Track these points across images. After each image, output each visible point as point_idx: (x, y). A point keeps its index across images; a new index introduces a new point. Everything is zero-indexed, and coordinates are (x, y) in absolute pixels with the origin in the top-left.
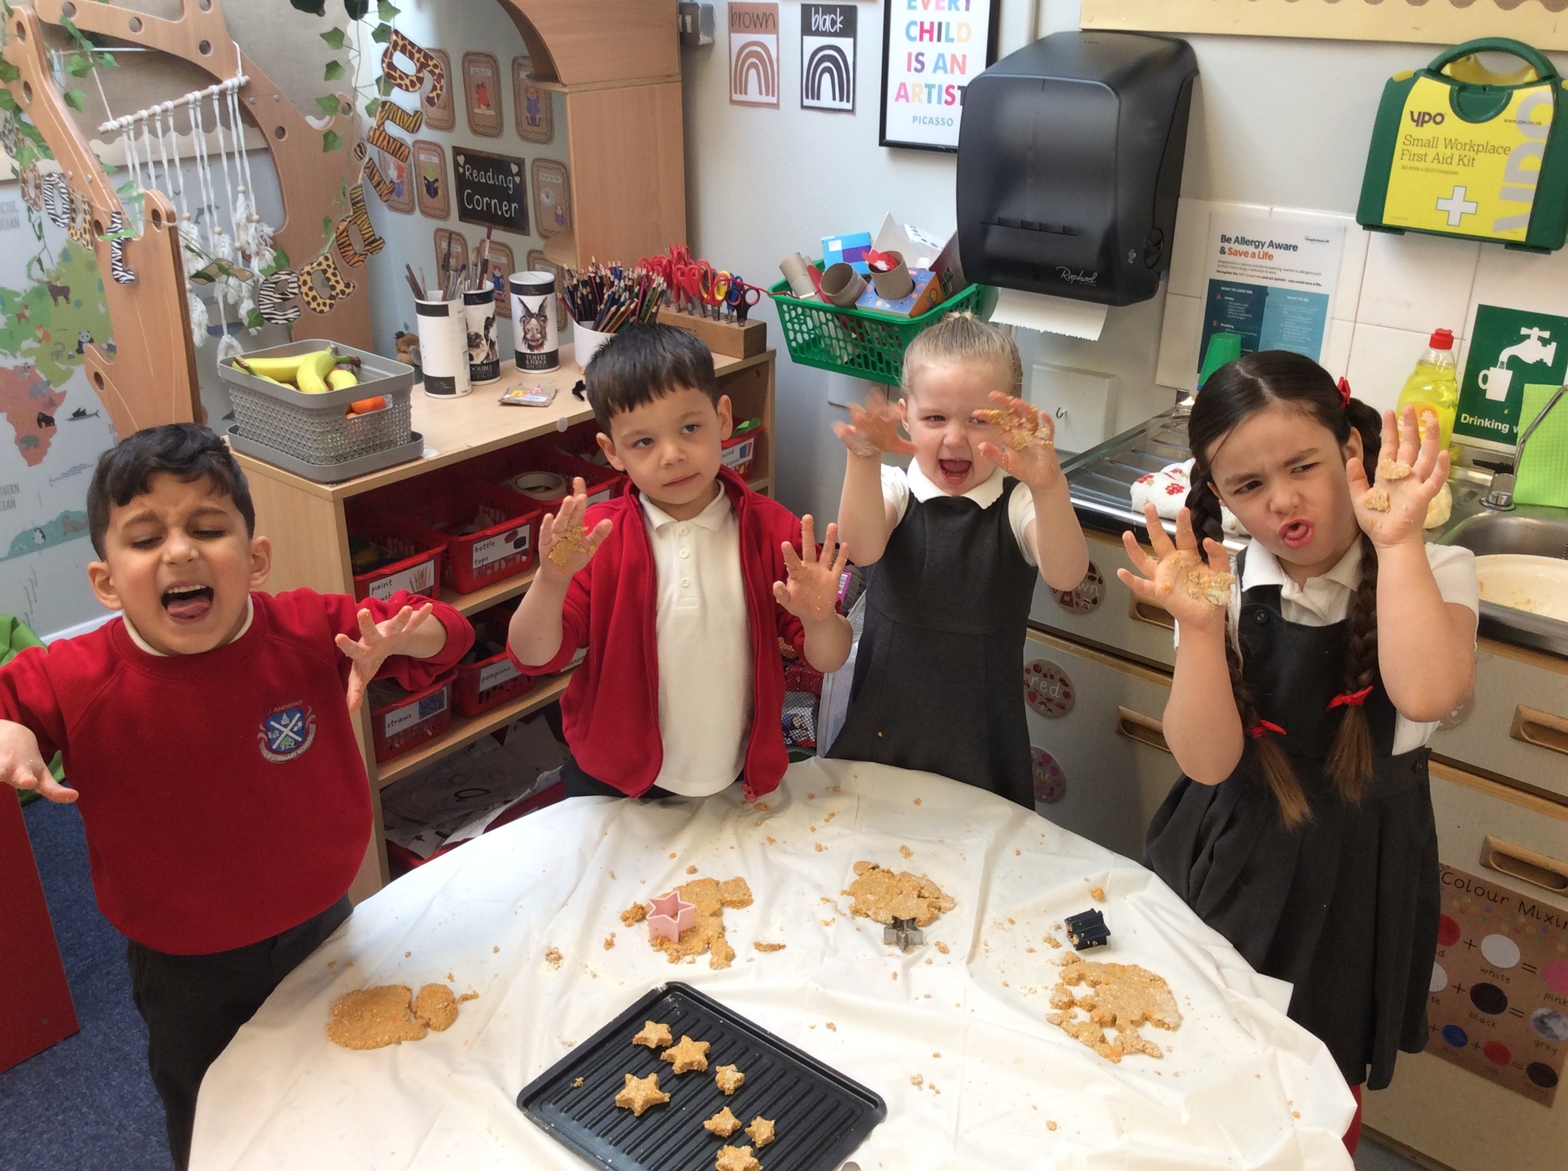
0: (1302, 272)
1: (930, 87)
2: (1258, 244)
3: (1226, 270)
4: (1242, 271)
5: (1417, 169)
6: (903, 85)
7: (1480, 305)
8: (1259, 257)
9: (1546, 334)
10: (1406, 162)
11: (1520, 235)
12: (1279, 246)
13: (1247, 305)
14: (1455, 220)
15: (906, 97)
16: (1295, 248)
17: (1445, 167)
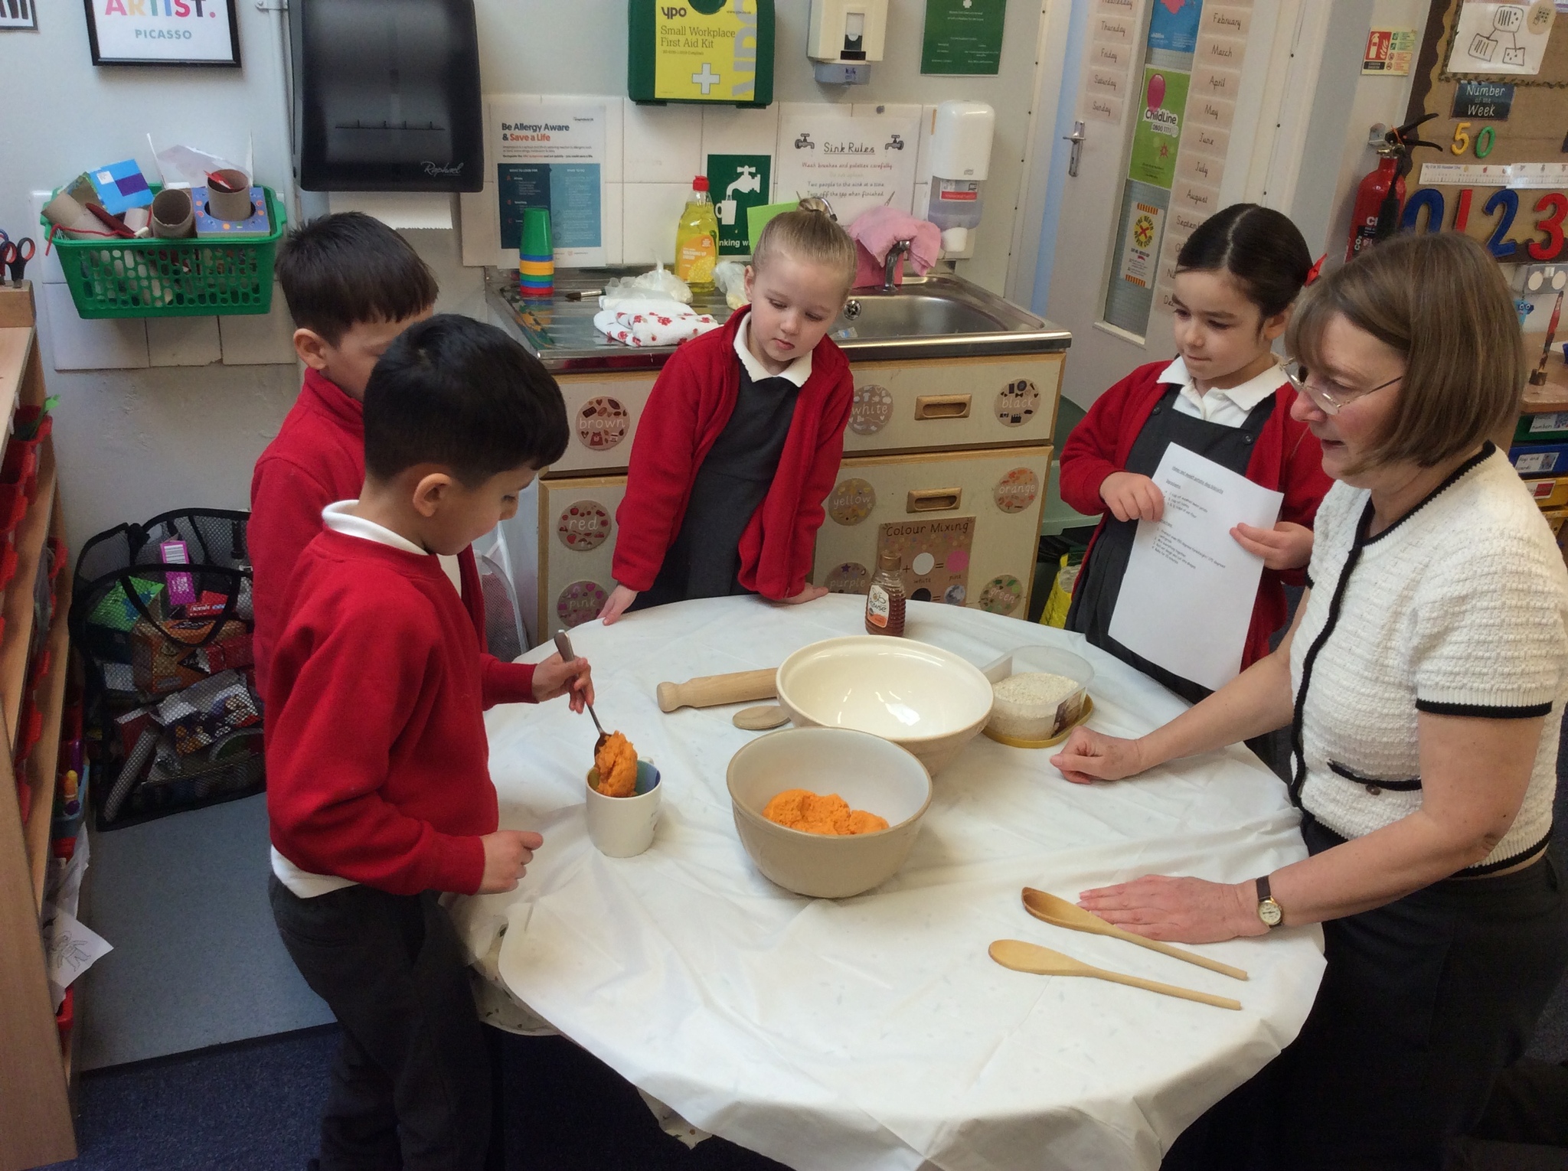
0: (576, 147)
2: (536, 128)
3: (510, 154)
4: (525, 153)
5: (674, 52)
7: (709, 155)
8: (538, 140)
9: (753, 170)
10: (665, 48)
11: (749, 96)
12: (553, 128)
13: (534, 183)
14: (705, 90)
15: (121, 9)
16: (567, 128)
17: (693, 49)
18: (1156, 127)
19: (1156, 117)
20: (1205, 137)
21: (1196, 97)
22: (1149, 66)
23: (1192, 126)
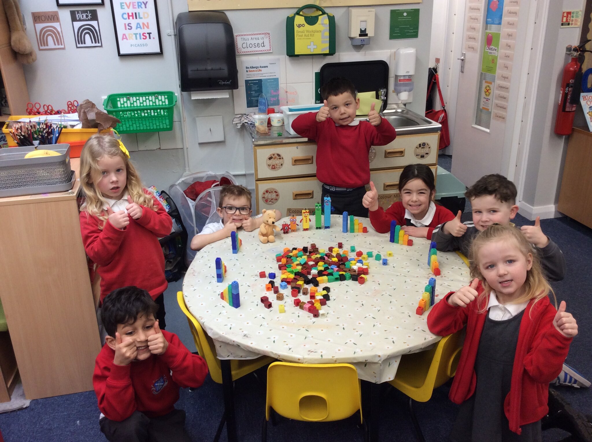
0: (270, 73)
1: (136, 34)
2: (257, 68)
3: (249, 77)
4: (254, 76)
5: (301, 39)
6: (124, 35)
7: (315, 72)
8: (258, 71)
10: (298, 37)
11: (327, 52)
12: (263, 67)
13: (257, 85)
14: (312, 51)
15: (126, 38)
16: (267, 67)
17: (307, 37)
18: (490, 53)
19: (490, 49)
20: (506, 55)
21: (503, 41)
22: (487, 31)
23: (502, 52)
